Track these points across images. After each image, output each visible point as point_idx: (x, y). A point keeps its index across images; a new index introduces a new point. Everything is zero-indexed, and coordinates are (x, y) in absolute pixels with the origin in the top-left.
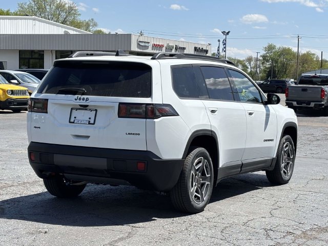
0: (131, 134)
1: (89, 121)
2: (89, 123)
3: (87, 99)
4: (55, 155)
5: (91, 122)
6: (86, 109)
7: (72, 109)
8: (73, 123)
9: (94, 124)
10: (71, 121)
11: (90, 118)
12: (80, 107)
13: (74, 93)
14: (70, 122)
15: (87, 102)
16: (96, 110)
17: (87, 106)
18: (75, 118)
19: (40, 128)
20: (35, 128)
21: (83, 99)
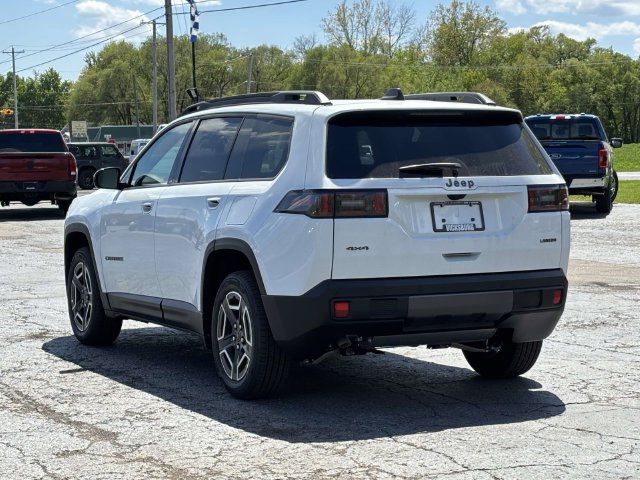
1: (474, 225)
2: (476, 229)
4: (411, 297)
5: (477, 227)
6: (462, 203)
7: (433, 204)
8: (444, 230)
9: (483, 229)
11: (473, 220)
12: (449, 200)
13: (437, 172)
14: (435, 230)
15: (471, 188)
16: (480, 204)
17: (462, 196)
18: (444, 221)
19: (367, 248)
20: (352, 249)
21: (464, 184)
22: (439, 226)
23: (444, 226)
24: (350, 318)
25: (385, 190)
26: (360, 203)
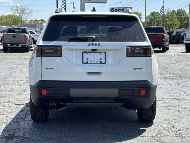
0: (137, 69)
1: (101, 61)
2: (101, 63)
3: (99, 45)
4: (70, 89)
5: (102, 62)
6: (97, 52)
7: (83, 52)
8: (87, 63)
9: (105, 63)
10: (84, 62)
11: (101, 59)
12: (91, 51)
13: (86, 40)
15: (99, 46)
16: (105, 53)
17: (96, 50)
18: (87, 59)
19: (53, 69)
20: (48, 69)
21: (96, 45)
22: (85, 61)
23: (87, 61)
24: (47, 95)
25: (61, 46)
26: (52, 51)
